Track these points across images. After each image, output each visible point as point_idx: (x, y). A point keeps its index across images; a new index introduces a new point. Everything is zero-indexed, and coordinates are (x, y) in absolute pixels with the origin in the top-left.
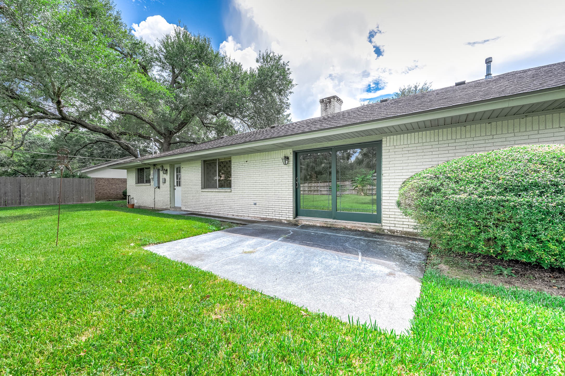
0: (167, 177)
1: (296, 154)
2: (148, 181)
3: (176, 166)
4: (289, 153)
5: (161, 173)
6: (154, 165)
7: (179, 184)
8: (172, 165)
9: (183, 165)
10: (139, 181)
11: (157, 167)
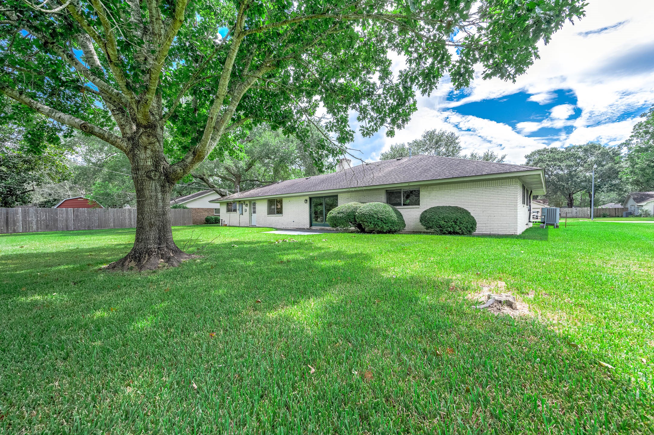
0: (248, 208)
1: (311, 199)
2: (235, 210)
3: (253, 202)
4: (307, 198)
5: (244, 206)
6: (240, 201)
7: (254, 212)
8: (250, 201)
9: (257, 202)
10: (229, 210)
11: (241, 202)
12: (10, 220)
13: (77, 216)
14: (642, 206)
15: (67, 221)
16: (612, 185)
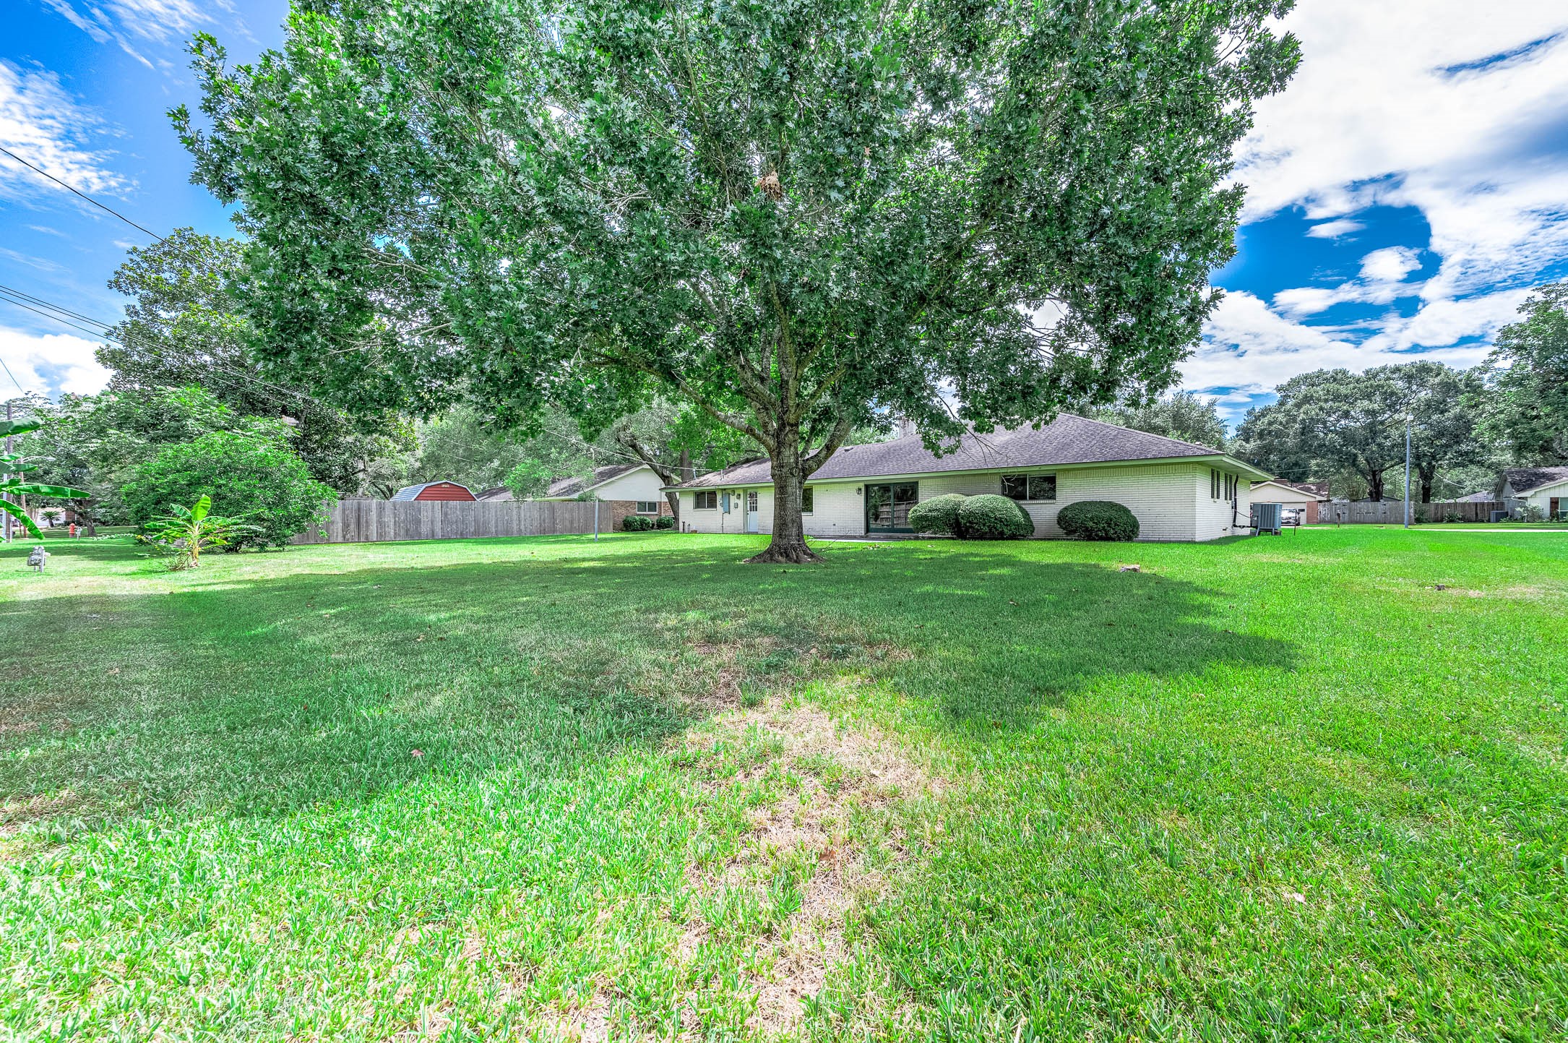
0: (741, 502)
1: (867, 487)
2: (713, 506)
3: (750, 492)
4: (862, 486)
5: (732, 498)
6: (725, 490)
7: (754, 508)
8: (745, 490)
9: (759, 491)
10: (699, 505)
11: (727, 492)
12: (363, 520)
13: (446, 514)
14: (1526, 498)
15: (432, 522)
16: (1461, 454)
